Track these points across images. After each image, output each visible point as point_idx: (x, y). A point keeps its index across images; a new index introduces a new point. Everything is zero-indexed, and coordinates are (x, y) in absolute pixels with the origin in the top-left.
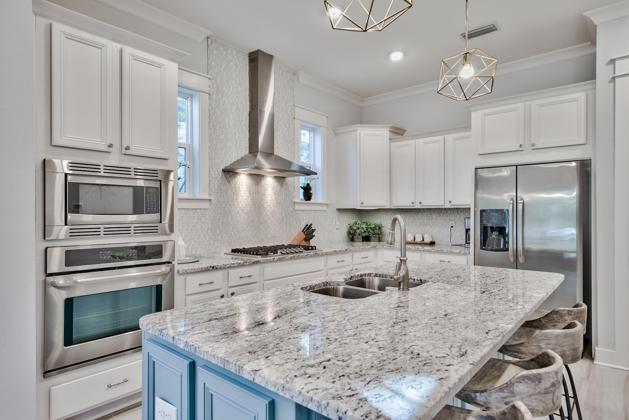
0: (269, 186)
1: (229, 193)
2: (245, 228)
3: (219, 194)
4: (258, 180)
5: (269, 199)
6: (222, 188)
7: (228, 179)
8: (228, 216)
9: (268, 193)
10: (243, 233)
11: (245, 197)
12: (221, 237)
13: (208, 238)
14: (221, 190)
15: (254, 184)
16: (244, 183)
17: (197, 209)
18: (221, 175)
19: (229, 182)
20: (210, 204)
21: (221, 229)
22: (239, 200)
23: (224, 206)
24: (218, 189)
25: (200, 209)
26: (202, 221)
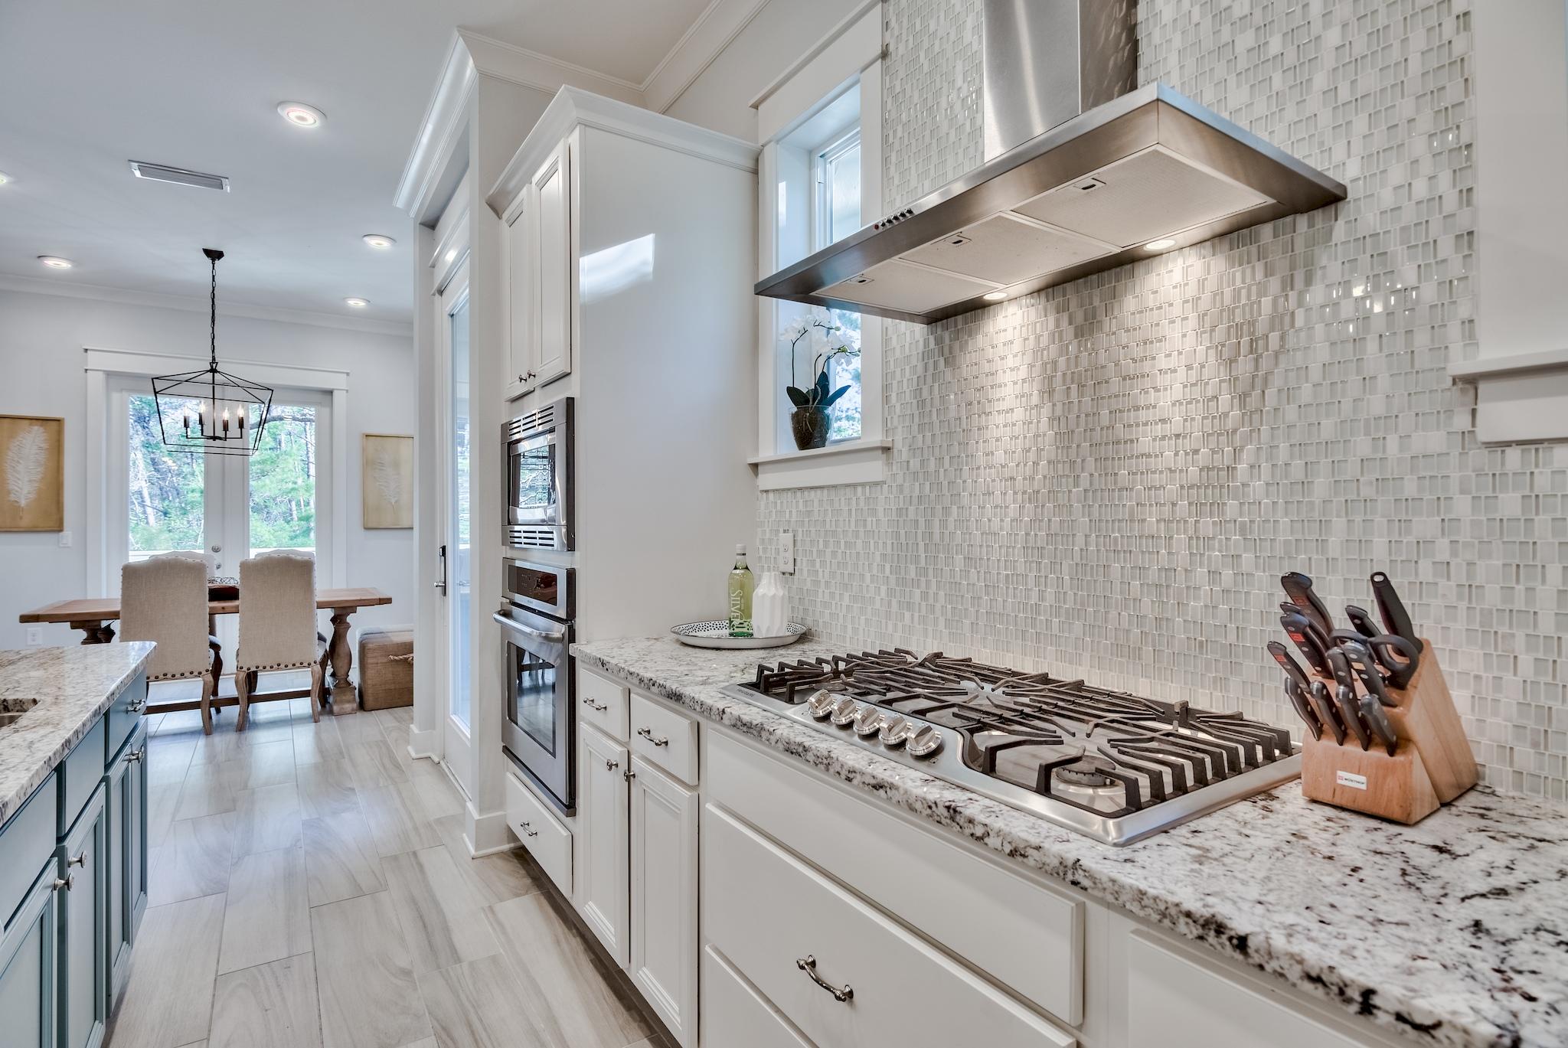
0: (1177, 311)
1: (953, 407)
2: (1021, 570)
3: (916, 420)
4: (1096, 302)
5: (1177, 392)
6: (925, 394)
7: (946, 350)
8: (946, 510)
9: (1163, 363)
10: (1011, 591)
11: (1019, 415)
12: (925, 595)
13: (884, 589)
14: (922, 403)
15: (1069, 332)
16: (1017, 347)
17: (854, 486)
18: (921, 343)
19: (950, 361)
20: (889, 463)
21: (923, 564)
22: (993, 433)
23: (932, 465)
24: (915, 402)
25: (863, 485)
26: (869, 528)
